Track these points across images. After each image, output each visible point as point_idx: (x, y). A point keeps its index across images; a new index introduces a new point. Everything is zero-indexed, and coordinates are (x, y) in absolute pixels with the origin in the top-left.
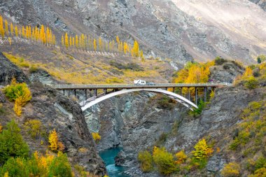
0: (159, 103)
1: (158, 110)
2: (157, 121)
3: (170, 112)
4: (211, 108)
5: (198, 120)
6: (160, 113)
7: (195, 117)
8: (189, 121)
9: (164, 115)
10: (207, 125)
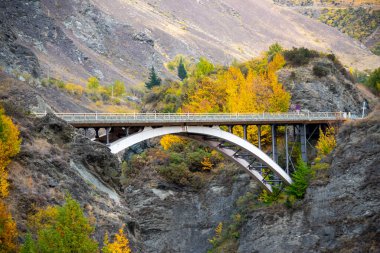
0: (163, 174)
1: (162, 195)
2: (162, 227)
3: (195, 199)
4: (335, 182)
5: (300, 214)
6: (167, 204)
7: (291, 209)
8: (272, 220)
9: (182, 207)
10: (328, 229)
